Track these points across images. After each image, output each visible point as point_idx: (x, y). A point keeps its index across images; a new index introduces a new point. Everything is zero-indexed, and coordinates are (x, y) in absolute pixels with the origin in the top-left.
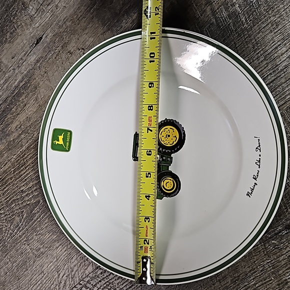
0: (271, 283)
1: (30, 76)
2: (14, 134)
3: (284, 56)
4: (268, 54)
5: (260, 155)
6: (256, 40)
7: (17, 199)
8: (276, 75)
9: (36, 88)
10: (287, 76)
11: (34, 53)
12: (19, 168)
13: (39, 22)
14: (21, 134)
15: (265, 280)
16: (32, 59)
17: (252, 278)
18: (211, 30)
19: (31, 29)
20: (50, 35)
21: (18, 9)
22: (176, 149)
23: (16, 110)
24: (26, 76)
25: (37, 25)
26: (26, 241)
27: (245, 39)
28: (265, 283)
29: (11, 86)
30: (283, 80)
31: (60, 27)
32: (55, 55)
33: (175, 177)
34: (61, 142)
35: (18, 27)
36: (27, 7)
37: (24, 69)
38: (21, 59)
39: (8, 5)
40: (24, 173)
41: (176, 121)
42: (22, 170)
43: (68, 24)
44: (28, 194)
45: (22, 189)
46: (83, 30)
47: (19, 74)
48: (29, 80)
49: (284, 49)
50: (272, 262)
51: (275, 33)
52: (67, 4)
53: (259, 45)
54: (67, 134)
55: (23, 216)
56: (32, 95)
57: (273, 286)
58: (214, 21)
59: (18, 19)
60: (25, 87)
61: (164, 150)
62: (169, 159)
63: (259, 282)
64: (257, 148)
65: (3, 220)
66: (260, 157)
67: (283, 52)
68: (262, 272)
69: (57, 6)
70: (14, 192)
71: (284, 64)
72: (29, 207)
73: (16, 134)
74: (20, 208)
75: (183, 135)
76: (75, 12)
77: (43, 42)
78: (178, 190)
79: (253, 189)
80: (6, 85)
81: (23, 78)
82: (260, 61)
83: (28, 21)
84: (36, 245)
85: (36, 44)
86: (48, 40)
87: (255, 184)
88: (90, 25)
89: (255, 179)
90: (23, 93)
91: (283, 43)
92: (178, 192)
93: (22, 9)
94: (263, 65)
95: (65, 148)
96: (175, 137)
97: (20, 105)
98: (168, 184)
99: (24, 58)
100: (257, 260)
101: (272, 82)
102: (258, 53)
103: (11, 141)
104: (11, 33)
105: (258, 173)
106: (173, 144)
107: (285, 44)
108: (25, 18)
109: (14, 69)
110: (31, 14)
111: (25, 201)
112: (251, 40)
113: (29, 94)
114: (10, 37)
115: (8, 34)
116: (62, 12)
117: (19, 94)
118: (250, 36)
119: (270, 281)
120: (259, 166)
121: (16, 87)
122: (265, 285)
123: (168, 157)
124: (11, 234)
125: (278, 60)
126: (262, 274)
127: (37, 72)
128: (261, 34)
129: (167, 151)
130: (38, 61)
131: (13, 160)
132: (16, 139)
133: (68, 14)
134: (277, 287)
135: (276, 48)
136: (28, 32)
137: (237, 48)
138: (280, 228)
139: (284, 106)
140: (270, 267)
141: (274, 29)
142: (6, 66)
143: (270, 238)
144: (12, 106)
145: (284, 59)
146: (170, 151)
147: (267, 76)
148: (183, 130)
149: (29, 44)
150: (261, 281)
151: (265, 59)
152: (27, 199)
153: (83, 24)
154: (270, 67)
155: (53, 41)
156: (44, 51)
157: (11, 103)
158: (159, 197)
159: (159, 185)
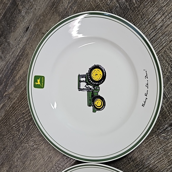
0: (164, 161)
1: (24, 49)
2: (18, 82)
3: (160, 20)
4: (150, 20)
5: (148, 81)
6: (142, 13)
7: (21, 118)
8: (156, 32)
9: (27, 55)
10: (162, 32)
11: (26, 36)
12: (21, 100)
13: (27, 19)
14: (21, 82)
15: (160, 159)
16: (25, 39)
17: (152, 158)
18: (117, 10)
19: (23, 23)
20: (33, 25)
21: (17, 13)
22: (101, 82)
23: (18, 68)
24: (22, 49)
25: (26, 20)
26: (26, 141)
27: (136, 13)
28: (160, 161)
29: (15, 55)
30: (160, 35)
31: (38, 20)
32: (36, 36)
33: (102, 99)
34: (39, 83)
35: (17, 23)
36: (21, 12)
37: (21, 46)
38: (19, 40)
39: (12, 12)
40: (24, 103)
41: (100, 66)
42: (22, 102)
43: (41, 18)
44: (26, 115)
45: (23, 112)
46: (49, 20)
47: (19, 48)
48: (24, 51)
49: (159, 16)
50: (163, 148)
51: (153, 7)
52: (40, 7)
53: (144, 15)
54: (42, 78)
55: (24, 127)
56: (26, 59)
57: (165, 163)
58: (118, 5)
59: (17, 19)
60: (22, 55)
61: (95, 83)
62: (98, 88)
63: (156, 161)
64: (145, 77)
65: (15, 130)
66: (148, 82)
67: (159, 18)
68: (158, 154)
69: (35, 9)
70: (19, 114)
71: (160, 25)
72: (27, 122)
74: (22, 123)
75: (104, 73)
76: (45, 11)
77: (30, 30)
78: (104, 106)
79: (145, 102)
80: (13, 55)
81: (21, 51)
82: (146, 25)
83: (22, 19)
84: (32, 143)
85: (26, 31)
86: (32, 28)
87: (146, 98)
88: (53, 17)
89: (146, 95)
90: (21, 59)
91: (158, 12)
92: (104, 107)
93: (19, 13)
94: (148, 27)
95: (41, 86)
96: (100, 75)
97: (20, 65)
98: (98, 103)
99: (21, 40)
100: (154, 147)
101: (154, 36)
102: (144, 20)
103: (16, 86)
104: (14, 27)
105: (147, 92)
106: (100, 79)
107: (160, 13)
108: (20, 18)
109: (16, 46)
110: (23, 15)
111: (25, 119)
112: (140, 13)
113: (24, 59)
114: (13, 29)
115: (13, 27)
116: (38, 12)
117: (19, 59)
118: (139, 11)
119: (163, 159)
120: (148, 87)
121: (18, 56)
122: (160, 162)
123: (97, 87)
124: (19, 138)
125: (156, 23)
126: (158, 155)
127: (27, 46)
128: (145, 9)
129: (96, 84)
130: (27, 40)
131: (18, 96)
132: (19, 84)
133: (41, 12)
134: (168, 163)
135: (155, 16)
136: (22, 25)
137: (132, 19)
138: (166, 126)
139: (162, 50)
140: (162, 151)
141: (153, 5)
142: (12, 45)
143: (161, 132)
144: (16, 67)
145: (160, 22)
146: (98, 83)
147: (151, 33)
148: (105, 71)
149: (23, 32)
150: (158, 160)
151: (149, 23)
152: (26, 117)
153: (49, 17)
154: (152, 28)
155: (34, 28)
156: (30, 34)
157: (16, 65)
158: (94, 111)
159: (93, 104)
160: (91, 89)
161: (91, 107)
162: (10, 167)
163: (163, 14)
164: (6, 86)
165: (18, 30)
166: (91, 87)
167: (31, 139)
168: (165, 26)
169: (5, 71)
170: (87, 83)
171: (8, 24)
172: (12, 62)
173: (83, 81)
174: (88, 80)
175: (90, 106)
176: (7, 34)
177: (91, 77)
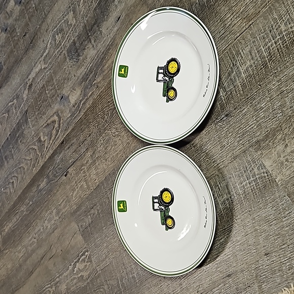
0: (217, 147)
1: (114, 39)
3: (229, 19)
4: (222, 19)
6: (216, 11)
7: (107, 106)
8: (225, 30)
9: (116, 45)
10: (230, 30)
11: (117, 26)
12: (108, 89)
13: (119, 8)
15: (215, 145)
16: (116, 29)
17: (209, 144)
20: (124, 15)
22: (176, 74)
23: (108, 57)
24: (112, 39)
25: (118, 10)
26: (109, 128)
27: (212, 11)
28: (215, 147)
30: (228, 33)
31: (128, 10)
33: (175, 90)
34: (123, 72)
35: (110, 12)
37: (112, 35)
38: (111, 29)
41: (177, 59)
44: (111, 103)
46: (139, 11)
47: (110, 38)
48: (114, 41)
49: (229, 15)
50: (219, 135)
51: (225, 6)
53: (218, 13)
54: (126, 68)
55: (108, 115)
59: (110, 7)
60: (112, 45)
61: (170, 75)
62: (172, 80)
64: (208, 70)
65: (100, 118)
66: (209, 75)
67: (229, 17)
70: (105, 103)
71: (229, 24)
72: (111, 110)
73: (106, 71)
74: (107, 111)
75: (179, 67)
80: (104, 45)
84: (114, 131)
85: (118, 21)
86: (123, 18)
87: (207, 90)
88: (142, 8)
89: (207, 87)
90: (111, 48)
92: (176, 98)
93: (112, 2)
95: (124, 76)
96: (176, 67)
97: (109, 55)
98: (171, 93)
102: (217, 18)
103: (104, 75)
105: (208, 84)
106: (175, 72)
108: (113, 7)
109: (107, 35)
110: (116, 4)
112: (214, 11)
114: (106, 18)
115: (106, 16)
117: (109, 49)
118: (214, 9)
121: (108, 45)
124: (103, 125)
125: (226, 21)
128: (219, 7)
130: (118, 30)
131: (105, 85)
136: (114, 14)
138: (223, 116)
140: (217, 138)
141: (225, 4)
142: (104, 34)
143: (218, 122)
144: (106, 56)
145: (229, 21)
149: (115, 21)
150: (213, 146)
151: (220, 21)
152: (110, 106)
153: (138, 8)
154: (222, 26)
155: (125, 19)
156: (121, 24)
157: (106, 54)
158: (167, 101)
159: (168, 94)
160: (166, 80)
161: (166, 98)
162: (94, 153)
163: (232, 14)
164: (95, 75)
165: (110, 20)
166: (167, 79)
167: (114, 126)
168: (233, 25)
169: (96, 60)
170: (164, 74)
171: (101, 12)
172: (102, 51)
173: (161, 73)
174: (165, 72)
175: (164, 96)
176: (100, 23)
177: (168, 69)
